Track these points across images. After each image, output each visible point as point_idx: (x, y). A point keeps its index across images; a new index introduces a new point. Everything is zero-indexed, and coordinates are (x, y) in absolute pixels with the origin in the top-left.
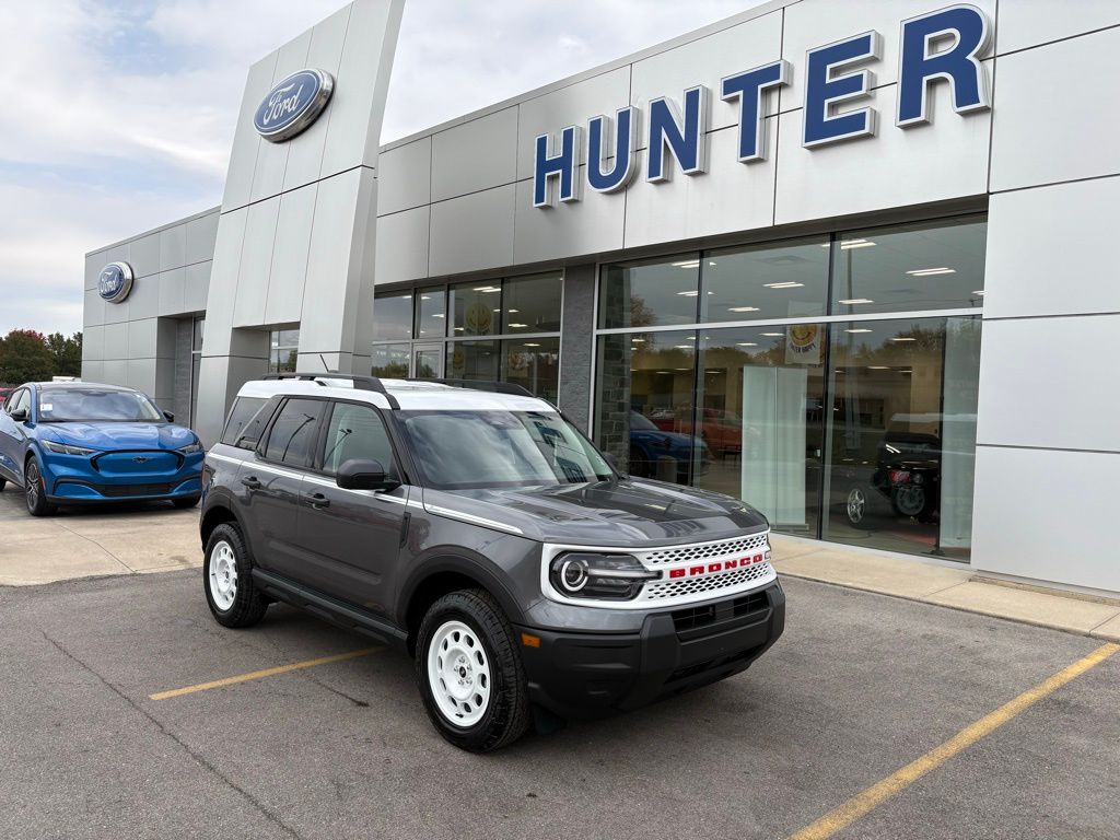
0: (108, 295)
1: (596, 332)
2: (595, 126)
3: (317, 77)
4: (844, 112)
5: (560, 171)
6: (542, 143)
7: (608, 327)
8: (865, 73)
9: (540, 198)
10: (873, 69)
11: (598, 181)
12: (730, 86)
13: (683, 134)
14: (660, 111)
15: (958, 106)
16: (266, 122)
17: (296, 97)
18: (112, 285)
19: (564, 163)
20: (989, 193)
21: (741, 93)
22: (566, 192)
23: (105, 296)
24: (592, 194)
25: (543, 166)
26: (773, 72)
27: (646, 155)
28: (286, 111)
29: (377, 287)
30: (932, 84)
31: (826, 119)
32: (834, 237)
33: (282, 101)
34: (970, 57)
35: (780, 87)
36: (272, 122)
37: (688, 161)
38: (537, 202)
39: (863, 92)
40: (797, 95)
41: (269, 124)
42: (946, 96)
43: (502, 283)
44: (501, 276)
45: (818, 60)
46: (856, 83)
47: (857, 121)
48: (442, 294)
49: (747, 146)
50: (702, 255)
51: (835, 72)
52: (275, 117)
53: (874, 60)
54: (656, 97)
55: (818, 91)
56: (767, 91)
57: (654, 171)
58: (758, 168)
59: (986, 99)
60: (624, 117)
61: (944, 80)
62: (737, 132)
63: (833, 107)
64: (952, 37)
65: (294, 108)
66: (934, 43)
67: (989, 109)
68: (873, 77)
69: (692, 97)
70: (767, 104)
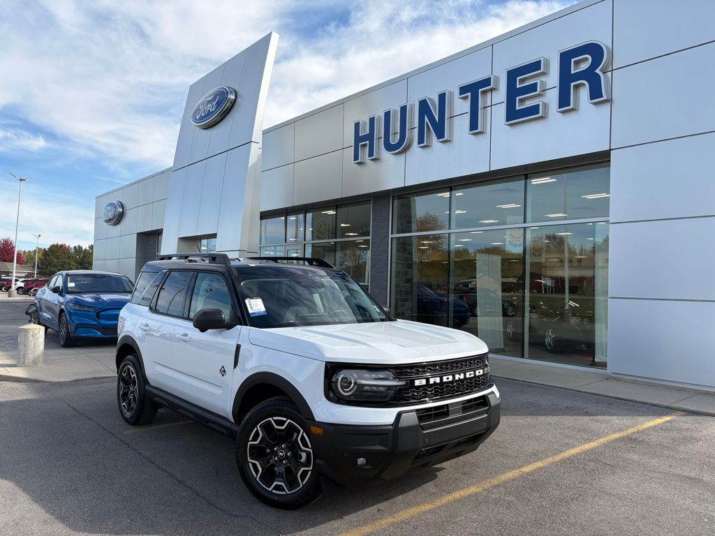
0: (109, 221)
1: (390, 236)
2: (387, 114)
3: (227, 91)
4: (529, 104)
5: (368, 142)
6: (357, 125)
7: (398, 233)
8: (538, 81)
9: (356, 158)
10: (543, 79)
11: (389, 147)
12: (463, 90)
13: (437, 119)
14: (424, 105)
15: (591, 99)
16: (198, 118)
17: (215, 103)
18: (110, 215)
19: (370, 137)
20: (610, 150)
21: (469, 94)
22: (371, 154)
23: (107, 221)
24: (386, 155)
25: (358, 139)
26: (486, 82)
27: (416, 132)
28: (209, 111)
29: (261, 213)
30: (577, 87)
31: (517, 108)
32: (527, 177)
33: (207, 105)
34: (597, 71)
35: (492, 90)
36: (202, 117)
37: (440, 134)
38: (355, 160)
39: (538, 92)
40: (501, 95)
41: (200, 119)
42: (585, 93)
43: (337, 208)
44: (336, 204)
45: (512, 75)
46: (533, 87)
47: (535, 109)
48: (302, 216)
49: (474, 125)
50: (451, 189)
51: (522, 81)
52: (203, 115)
53: (544, 74)
54: (422, 97)
55: (512, 93)
56: (484, 93)
57: (421, 140)
58: (481, 137)
59: (607, 95)
60: (404, 109)
61: (583, 84)
62: (468, 116)
63: (522, 101)
64: (587, 59)
65: (213, 109)
66: (577, 63)
67: (609, 101)
68: (543, 83)
69: (442, 97)
70: (485, 102)
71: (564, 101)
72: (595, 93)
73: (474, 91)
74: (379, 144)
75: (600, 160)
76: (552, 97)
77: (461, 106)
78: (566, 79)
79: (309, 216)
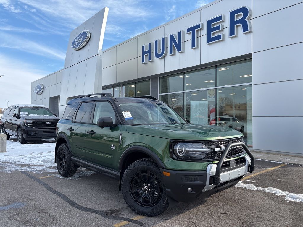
0: (37, 93)
1: (159, 95)
2: (156, 42)
3: (86, 33)
4: (217, 35)
5: (148, 54)
6: (143, 47)
7: (162, 93)
8: (221, 25)
9: (143, 61)
10: (223, 24)
11: (157, 56)
12: (188, 30)
13: (177, 43)
14: (172, 37)
15: (243, 32)
17: (81, 39)
18: (38, 90)
19: (149, 52)
20: (252, 53)
21: (191, 32)
22: (150, 59)
23: (36, 93)
24: (156, 59)
25: (144, 53)
26: (198, 26)
27: (169, 48)
28: (79, 42)
29: (103, 87)
30: (237, 27)
31: (212, 37)
32: (216, 67)
33: (78, 40)
34: (246, 19)
35: (201, 29)
36: (76, 45)
37: (179, 50)
38: (143, 62)
39: (220, 30)
40: (205, 32)
41: (75, 46)
42: (241, 29)
43: (135, 84)
44: (135, 82)
45: (209, 22)
46: (218, 28)
47: (219, 37)
48: (120, 88)
49: (193, 45)
50: (184, 73)
51: (214, 25)
52: (77, 44)
53: (223, 21)
54: (171, 34)
55: (210, 30)
56: (197, 31)
57: (171, 52)
58: (196, 50)
59: (250, 30)
60: (163, 39)
61: (240, 25)
62: (191, 41)
63: (214, 34)
64: (241, 14)
65: (81, 41)
66: (237, 16)
67: (251, 32)
68: (223, 26)
69: (179, 33)
70: (198, 34)
71: (232, 33)
72: (245, 29)
73: (193, 30)
74: (153, 55)
76: (227, 31)
77: (188, 37)
78: (233, 23)
79: (124, 87)
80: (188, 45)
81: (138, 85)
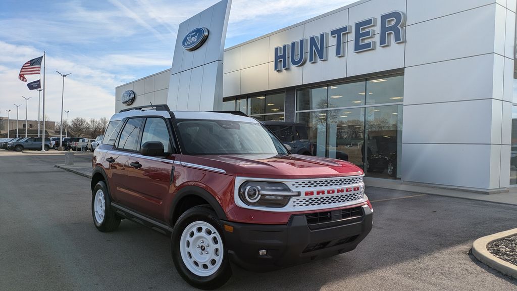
0: (125, 103)
1: (296, 112)
2: (293, 44)
3: (203, 30)
5: (282, 59)
6: (276, 49)
7: (300, 110)
8: (371, 30)
9: (276, 68)
10: (373, 28)
11: (294, 63)
12: (333, 33)
13: (319, 47)
14: (312, 39)
15: (395, 41)
16: (186, 45)
18: (126, 99)
19: (284, 56)
20: (404, 67)
21: (336, 35)
22: (284, 66)
24: (293, 67)
25: (277, 57)
26: (345, 29)
28: (193, 41)
29: (223, 98)
30: (389, 34)
31: (360, 44)
32: (366, 80)
33: (192, 38)
34: (398, 27)
35: (348, 33)
37: (321, 57)
39: (370, 36)
40: (351, 37)
42: (393, 37)
43: (265, 95)
45: (358, 26)
46: (368, 33)
47: (368, 45)
48: (245, 100)
49: (338, 53)
50: (328, 86)
51: (362, 30)
52: (189, 43)
53: (373, 26)
54: (312, 35)
55: (358, 36)
56: (344, 34)
57: (311, 60)
58: (342, 59)
59: (403, 39)
60: (302, 42)
61: (391, 33)
62: (335, 47)
63: (362, 40)
64: (393, 20)
65: (195, 40)
66: (389, 21)
67: (404, 42)
68: (373, 31)
69: (322, 36)
70: (344, 39)
71: (383, 42)
72: (397, 38)
73: (339, 33)
74: (289, 61)
75: (400, 72)
76: (377, 39)
77: (332, 41)
78: (384, 29)
79: (249, 100)
80: (332, 51)
81: (269, 97)
